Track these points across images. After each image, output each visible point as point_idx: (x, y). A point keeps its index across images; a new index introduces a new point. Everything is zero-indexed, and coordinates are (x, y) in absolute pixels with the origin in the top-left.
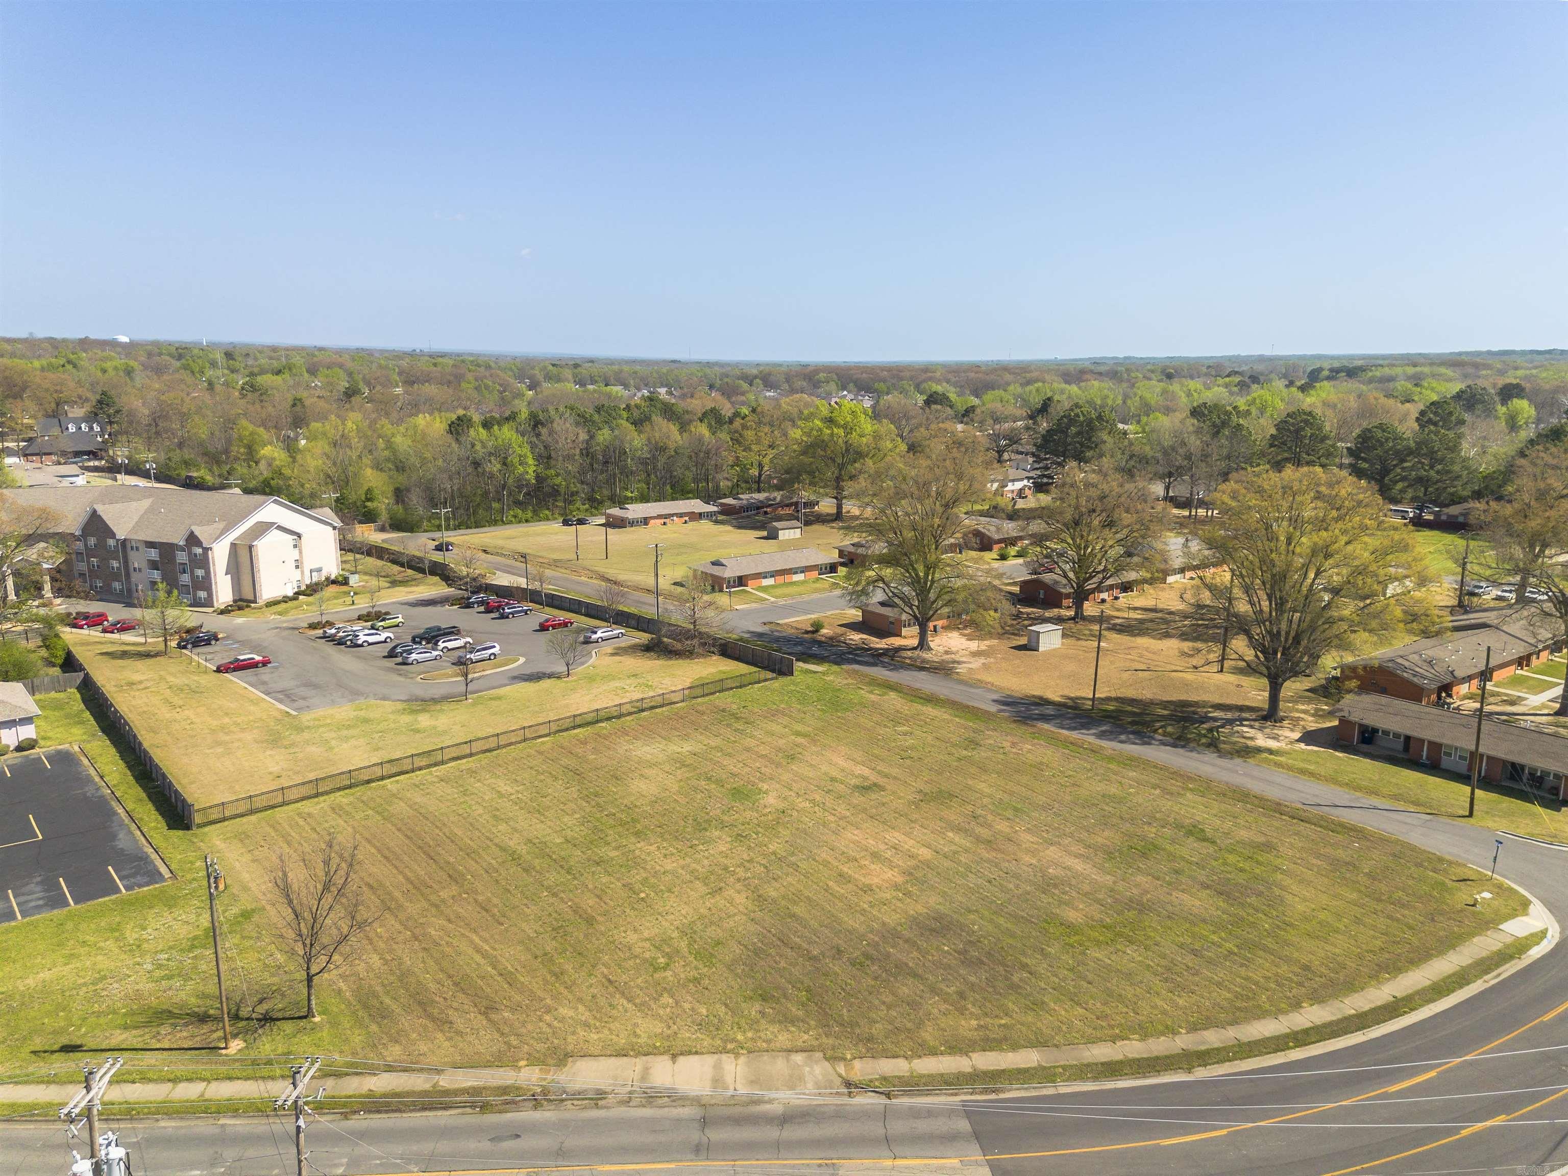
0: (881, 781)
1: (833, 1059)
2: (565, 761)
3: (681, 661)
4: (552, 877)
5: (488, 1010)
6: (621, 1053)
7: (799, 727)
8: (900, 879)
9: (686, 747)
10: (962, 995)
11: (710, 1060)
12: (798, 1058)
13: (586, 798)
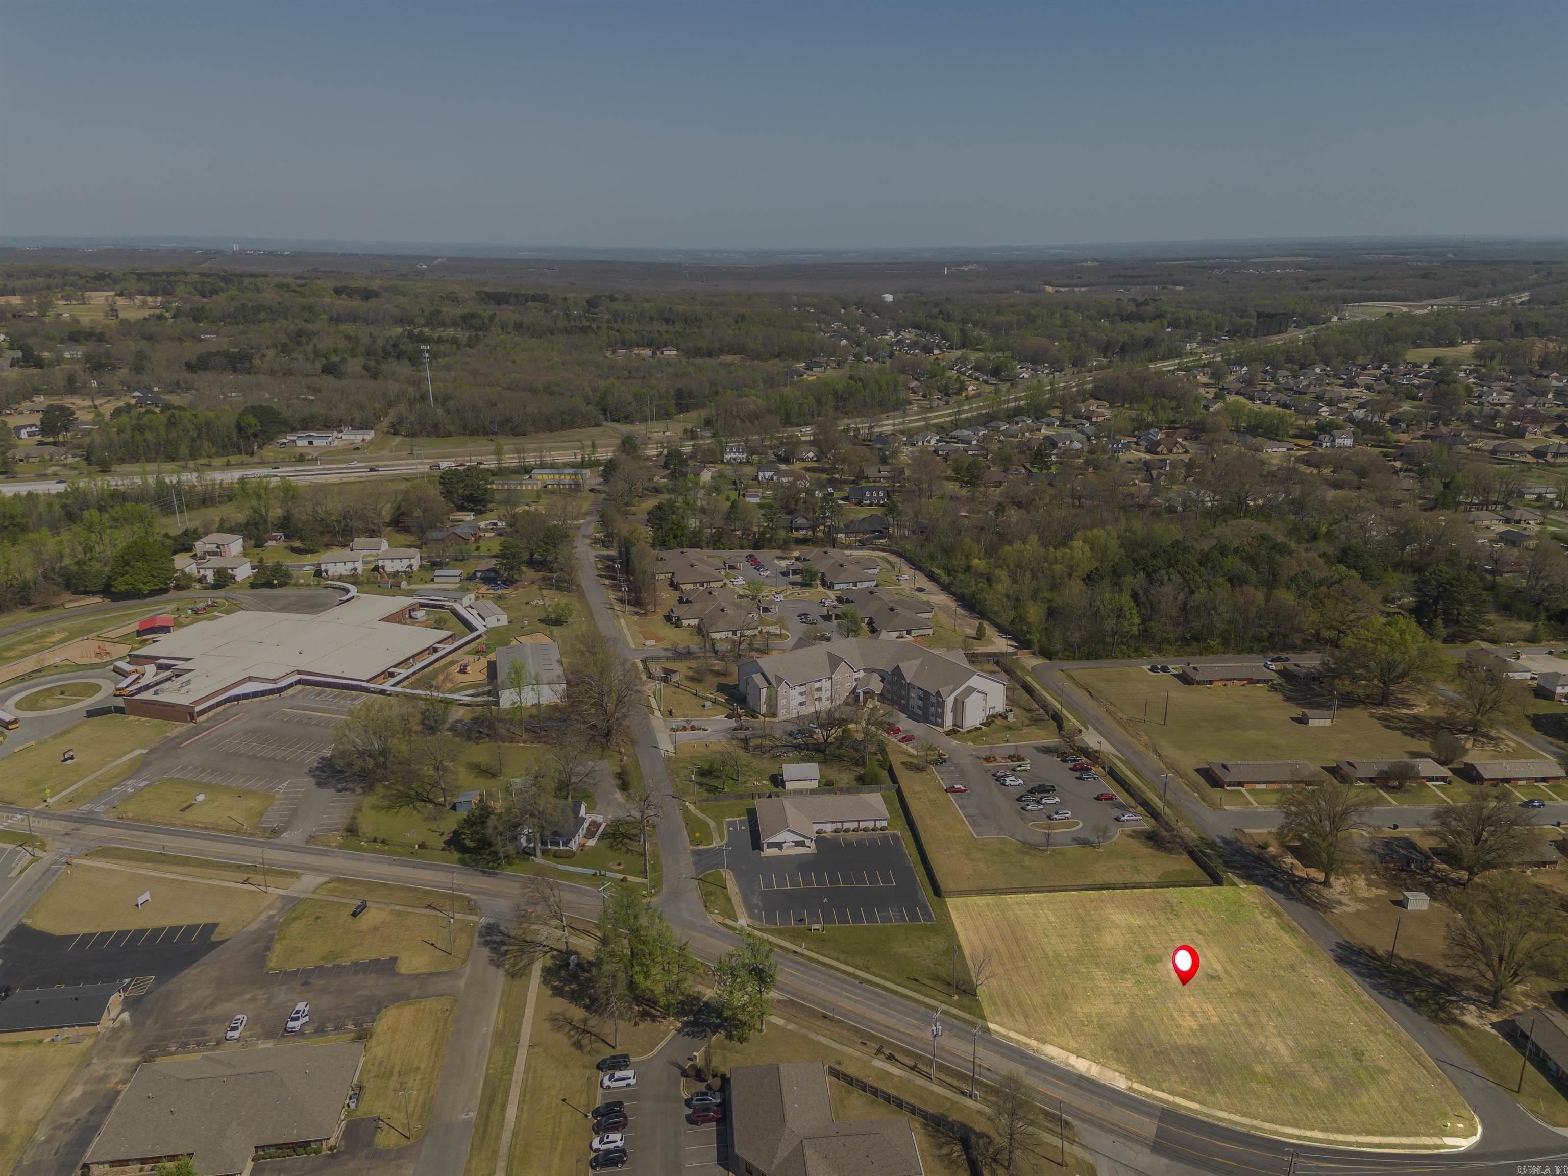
0: (1223, 975)
1: (1128, 1079)
2: (1080, 911)
3: (1163, 854)
4: (1058, 972)
5: (1026, 1017)
6: (1062, 1048)
7: (1202, 928)
8: (1195, 1027)
9: (1137, 921)
10: (1187, 1078)
11: (1089, 1062)
12: (1117, 1074)
13: (1082, 936)
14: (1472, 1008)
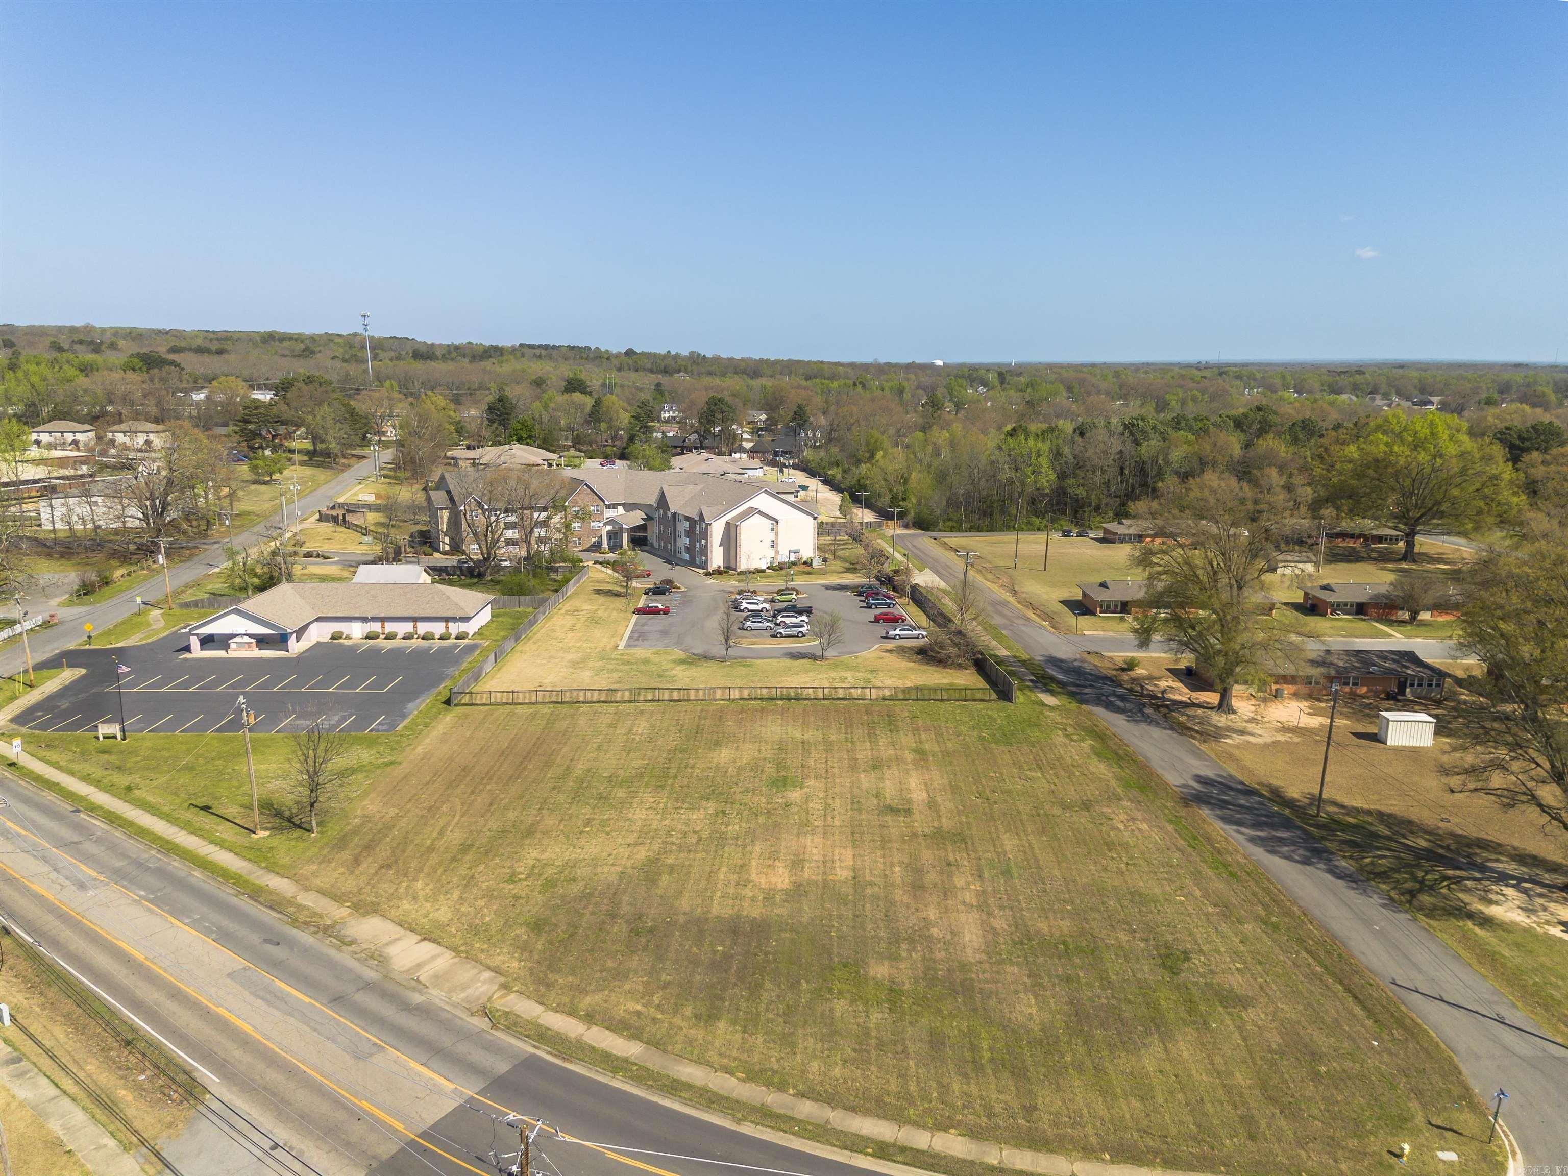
0: (919, 809)
1: (504, 986)
3: (932, 668)
5: (387, 866)
7: (929, 746)
10: (667, 985)
11: (438, 951)
12: (486, 975)
14: (1510, 892)
